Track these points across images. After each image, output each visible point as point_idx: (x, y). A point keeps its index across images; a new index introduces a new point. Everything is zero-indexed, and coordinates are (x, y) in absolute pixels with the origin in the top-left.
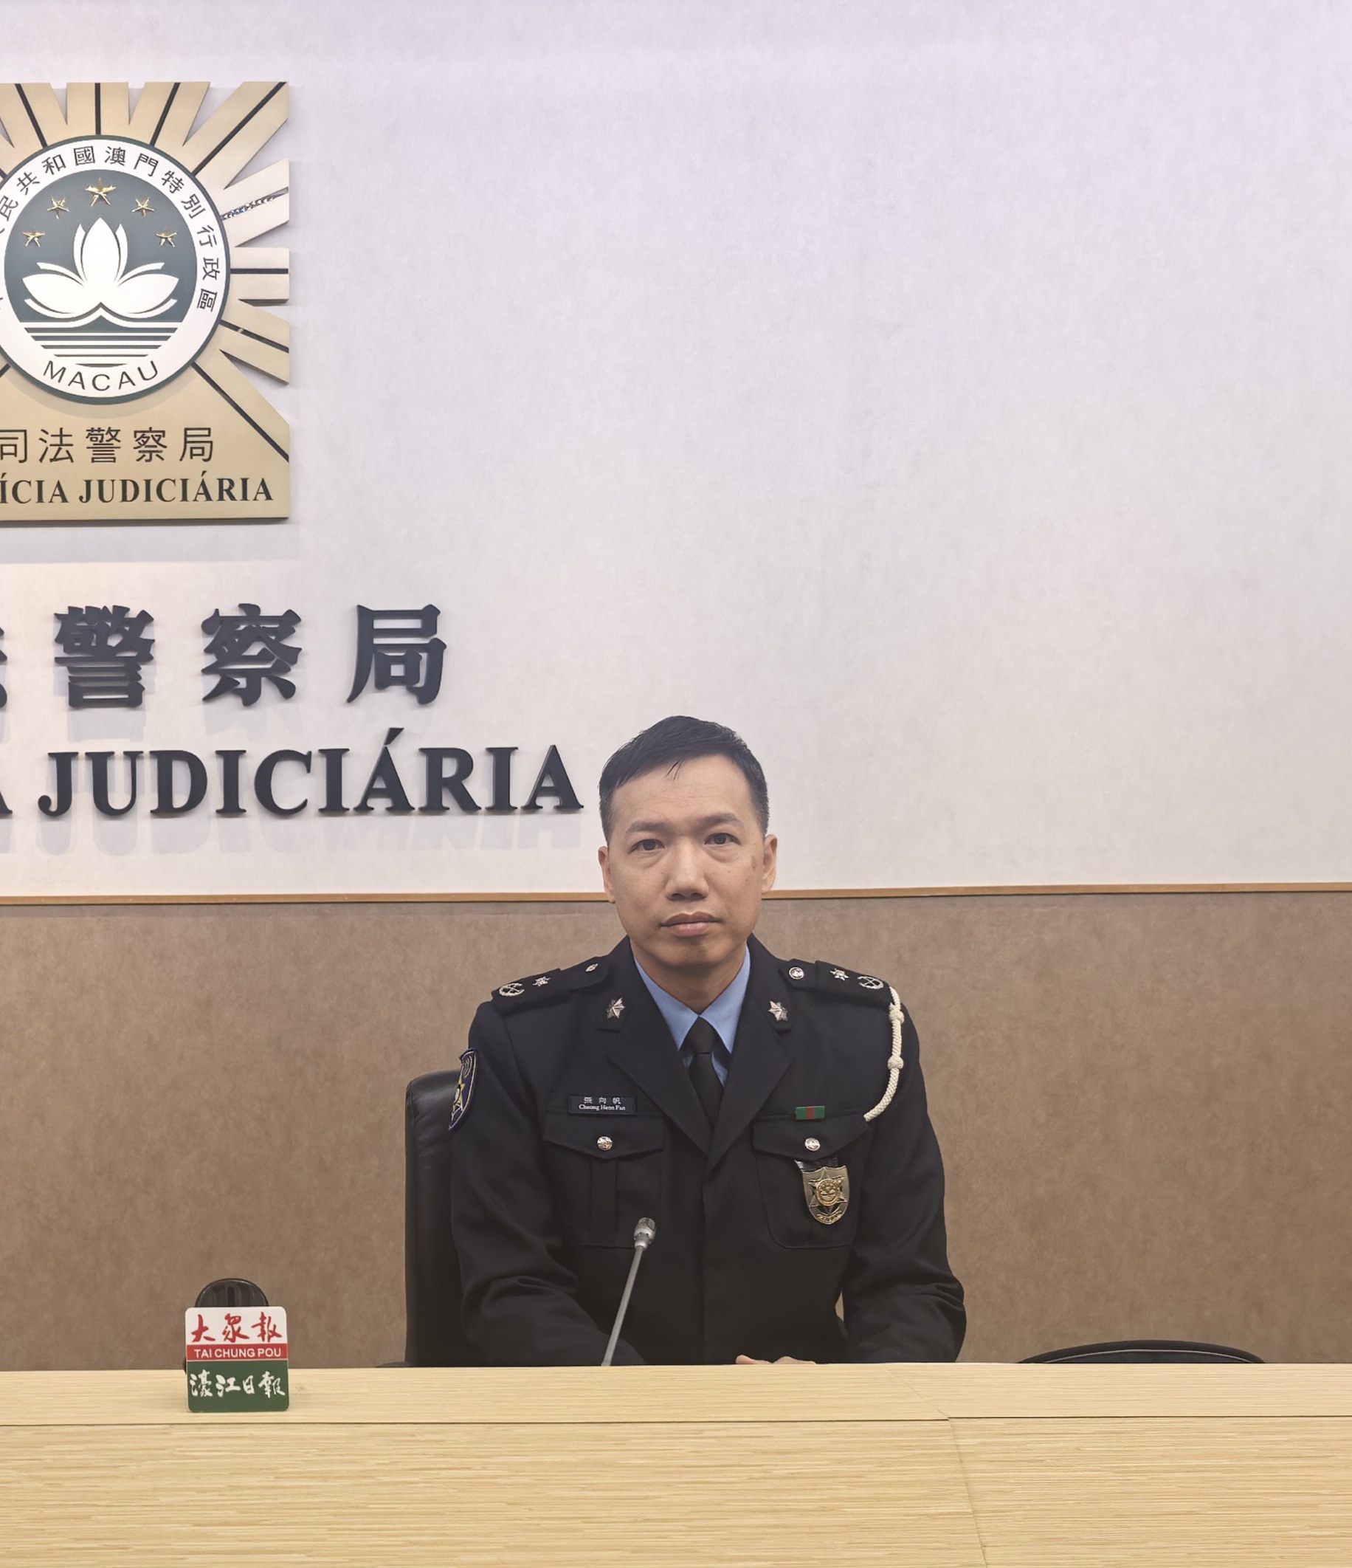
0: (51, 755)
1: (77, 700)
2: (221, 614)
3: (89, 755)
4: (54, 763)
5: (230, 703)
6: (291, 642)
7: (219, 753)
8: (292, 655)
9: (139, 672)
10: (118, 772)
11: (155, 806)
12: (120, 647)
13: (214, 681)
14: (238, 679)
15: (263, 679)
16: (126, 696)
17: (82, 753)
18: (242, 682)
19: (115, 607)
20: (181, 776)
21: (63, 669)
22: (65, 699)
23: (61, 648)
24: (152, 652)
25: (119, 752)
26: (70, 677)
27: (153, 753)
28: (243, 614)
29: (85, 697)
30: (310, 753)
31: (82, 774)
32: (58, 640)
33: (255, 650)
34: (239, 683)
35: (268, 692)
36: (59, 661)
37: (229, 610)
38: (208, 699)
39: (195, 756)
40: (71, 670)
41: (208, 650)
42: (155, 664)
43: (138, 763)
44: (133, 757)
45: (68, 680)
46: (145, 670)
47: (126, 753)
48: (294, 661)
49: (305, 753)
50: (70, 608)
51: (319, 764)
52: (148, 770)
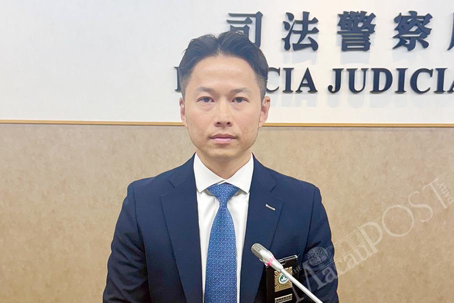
0: (334, 70)
1: (345, 48)
2: (402, 15)
3: (348, 70)
4: (335, 73)
5: (403, 49)
6: (427, 26)
7: (398, 69)
8: (428, 31)
9: (369, 37)
10: (358, 76)
11: (372, 90)
12: (362, 28)
13: (397, 41)
14: (407, 40)
15: (417, 41)
16: (363, 47)
17: (345, 69)
18: (408, 42)
19: (362, 12)
20: (383, 78)
21: (340, 36)
22: (340, 48)
23: (340, 27)
24: (374, 30)
25: (359, 69)
26: (343, 39)
27: (372, 69)
28: (410, 15)
29: (348, 47)
30: (432, 70)
31: (345, 77)
32: (339, 24)
33: (414, 29)
34: (407, 42)
35: (418, 45)
36: (339, 33)
37: (405, 13)
38: (395, 48)
39: (388, 70)
40: (343, 36)
41: (396, 29)
42: (375, 34)
43: (367, 72)
44: (365, 70)
45: (341, 41)
46: (371, 37)
47: (362, 69)
48: (429, 34)
49: (430, 69)
50: (345, 12)
51: (435, 74)
52: (370, 76)
